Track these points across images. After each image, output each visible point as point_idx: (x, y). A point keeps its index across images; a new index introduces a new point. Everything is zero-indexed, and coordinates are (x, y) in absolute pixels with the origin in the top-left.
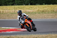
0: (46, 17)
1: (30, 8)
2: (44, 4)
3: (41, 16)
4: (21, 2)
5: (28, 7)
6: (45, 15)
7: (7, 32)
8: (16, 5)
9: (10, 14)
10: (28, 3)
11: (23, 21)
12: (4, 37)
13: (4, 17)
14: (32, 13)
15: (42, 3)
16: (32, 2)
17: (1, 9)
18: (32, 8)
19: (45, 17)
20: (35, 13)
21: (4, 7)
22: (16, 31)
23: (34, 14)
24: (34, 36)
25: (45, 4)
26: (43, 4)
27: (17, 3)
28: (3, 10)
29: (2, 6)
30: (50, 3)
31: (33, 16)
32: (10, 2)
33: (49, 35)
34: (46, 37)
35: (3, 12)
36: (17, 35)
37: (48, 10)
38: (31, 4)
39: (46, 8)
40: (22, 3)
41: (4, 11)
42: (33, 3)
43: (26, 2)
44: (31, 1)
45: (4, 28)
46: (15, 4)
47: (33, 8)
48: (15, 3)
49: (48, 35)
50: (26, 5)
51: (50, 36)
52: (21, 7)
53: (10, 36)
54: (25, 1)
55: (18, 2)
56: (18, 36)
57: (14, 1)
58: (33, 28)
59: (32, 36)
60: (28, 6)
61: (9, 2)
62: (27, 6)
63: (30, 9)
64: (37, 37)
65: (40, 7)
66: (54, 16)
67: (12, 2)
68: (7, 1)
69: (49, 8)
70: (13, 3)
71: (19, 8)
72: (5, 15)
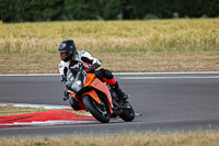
0: (184, 66)
1: (124, 32)
2: (176, 14)
3: (165, 63)
4: (88, 10)
5: (116, 28)
6: (179, 57)
7: (34, 123)
8: (69, 19)
9: (46, 53)
10: (116, 10)
11: (79, 83)
12: (22, 141)
13: (24, 66)
14: (128, 50)
15: (169, 12)
16: (128, 8)
17: (12, 37)
18: (129, 30)
19: (180, 66)
20: (141, 50)
21: (25, 27)
22: (68, 119)
23: (138, 53)
24: (136, 139)
25: (182, 16)
26: (171, 17)
27: (72, 10)
28: (21, 40)
29: (17, 25)
30: (199, 12)
31: (134, 63)
32: (47, 6)
33: (195, 133)
34: (183, 142)
35: (18, 45)
36: (72, 135)
37: (193, 37)
38: (127, 16)
39: (185, 32)
40: (93, 11)
41: (23, 41)
42: (135, 12)
43: (107, 6)
44: (125, 5)
45: (21, 108)
46: (64, 17)
47: (133, 32)
48: (67, 13)
49: (190, 133)
50: (106, 19)
51: (197, 138)
52: (88, 27)
53: (46, 139)
54: (105, 4)
55: (78, 9)
56: (77, 138)
57: (62, 3)
58: (119, 109)
59: (128, 140)
60: (115, 22)
61: (42, 8)
62: (110, 22)
63: (121, 35)
64: (148, 143)
65: (159, 26)
66: (214, 60)
67: (54, 7)
68: (32, 3)
69: (196, 31)
70: (56, 12)
71: (79, 29)
72: (24, 58)
